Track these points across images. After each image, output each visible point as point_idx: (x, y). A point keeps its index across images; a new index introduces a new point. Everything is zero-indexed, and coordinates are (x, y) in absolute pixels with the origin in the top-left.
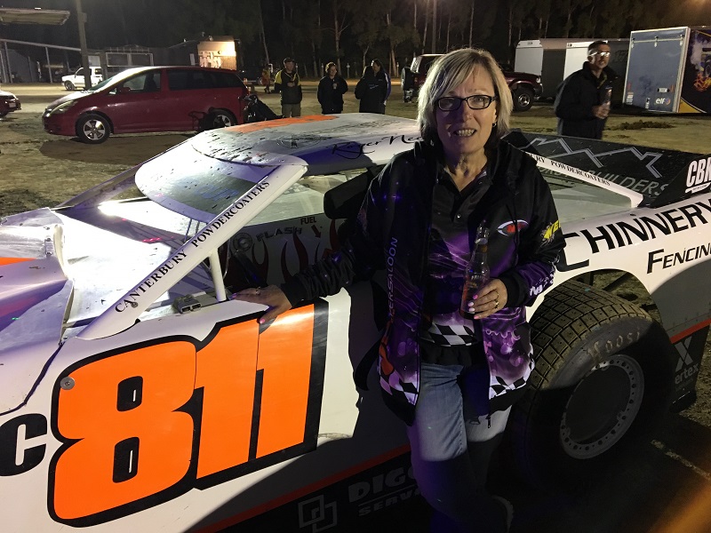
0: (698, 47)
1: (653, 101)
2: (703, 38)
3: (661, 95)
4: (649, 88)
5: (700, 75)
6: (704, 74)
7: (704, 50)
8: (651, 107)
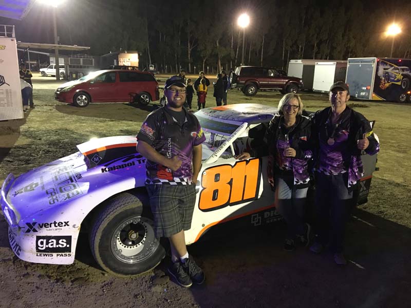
0: (381, 68)
1: (359, 93)
2: (384, 63)
3: (363, 91)
4: (358, 87)
5: (383, 82)
6: (385, 81)
7: (384, 69)
8: (358, 97)
